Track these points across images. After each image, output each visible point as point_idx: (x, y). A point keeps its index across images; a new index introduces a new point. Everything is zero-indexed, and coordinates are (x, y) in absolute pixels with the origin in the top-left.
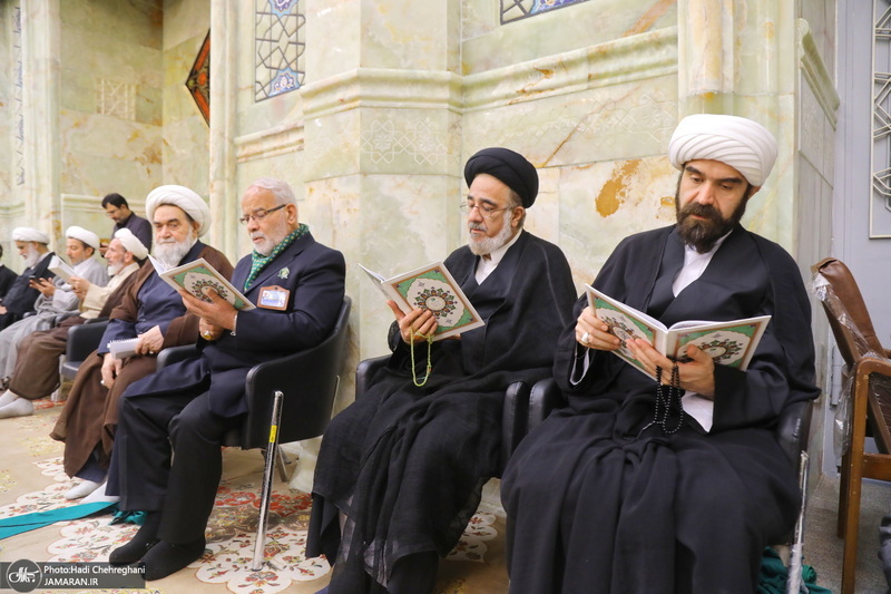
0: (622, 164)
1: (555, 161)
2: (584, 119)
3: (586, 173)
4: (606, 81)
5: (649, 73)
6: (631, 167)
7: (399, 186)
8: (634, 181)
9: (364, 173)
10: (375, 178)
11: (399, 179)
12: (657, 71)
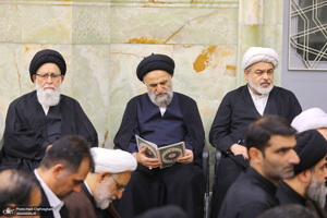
0: (207, 47)
1: (171, 42)
2: (188, 22)
3: (187, 49)
4: (200, 5)
5: (222, 6)
6: (212, 49)
7: (89, 51)
8: (213, 56)
9: (73, 44)
10: (78, 47)
11: (89, 47)
12: (226, 5)
